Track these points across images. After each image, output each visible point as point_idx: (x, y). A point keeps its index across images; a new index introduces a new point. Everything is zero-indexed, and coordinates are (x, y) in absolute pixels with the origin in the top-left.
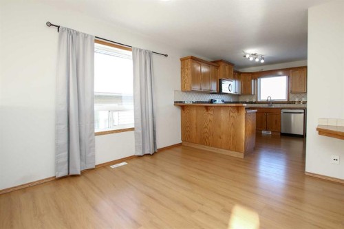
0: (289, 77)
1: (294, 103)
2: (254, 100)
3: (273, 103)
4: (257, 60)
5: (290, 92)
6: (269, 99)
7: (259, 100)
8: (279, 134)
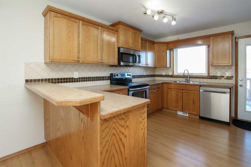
0: (209, 46)
1: (215, 77)
2: (170, 74)
3: (191, 77)
4: (165, 20)
5: (210, 65)
6: (186, 72)
7: (175, 74)
8: (198, 117)
